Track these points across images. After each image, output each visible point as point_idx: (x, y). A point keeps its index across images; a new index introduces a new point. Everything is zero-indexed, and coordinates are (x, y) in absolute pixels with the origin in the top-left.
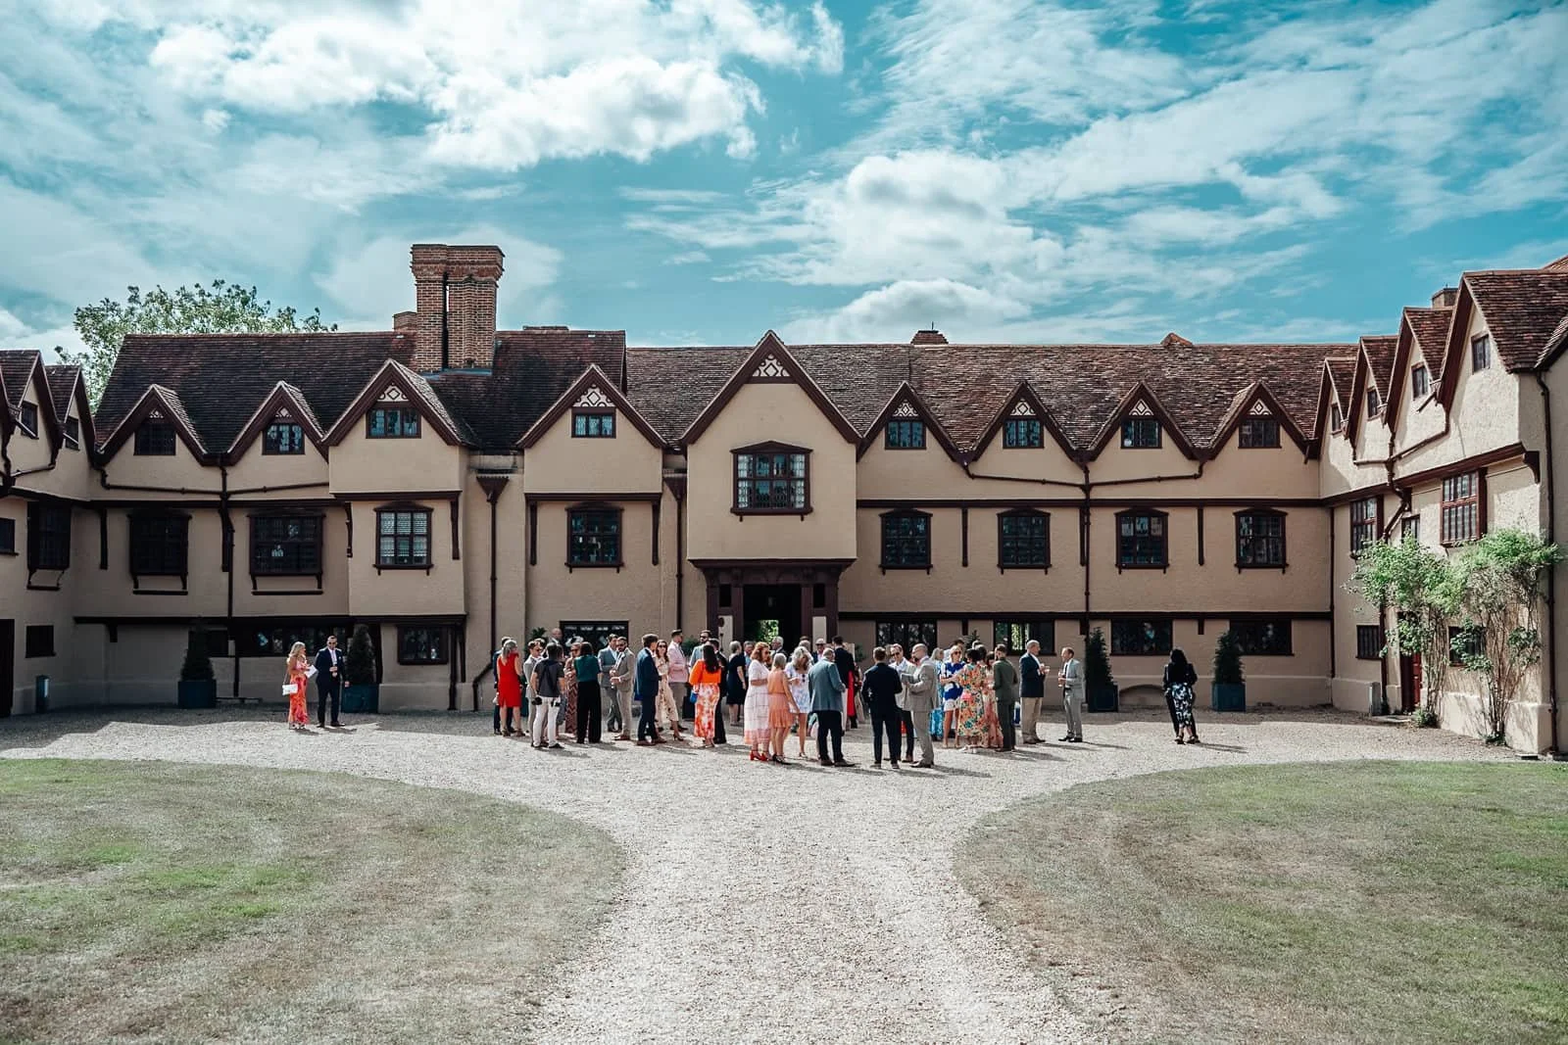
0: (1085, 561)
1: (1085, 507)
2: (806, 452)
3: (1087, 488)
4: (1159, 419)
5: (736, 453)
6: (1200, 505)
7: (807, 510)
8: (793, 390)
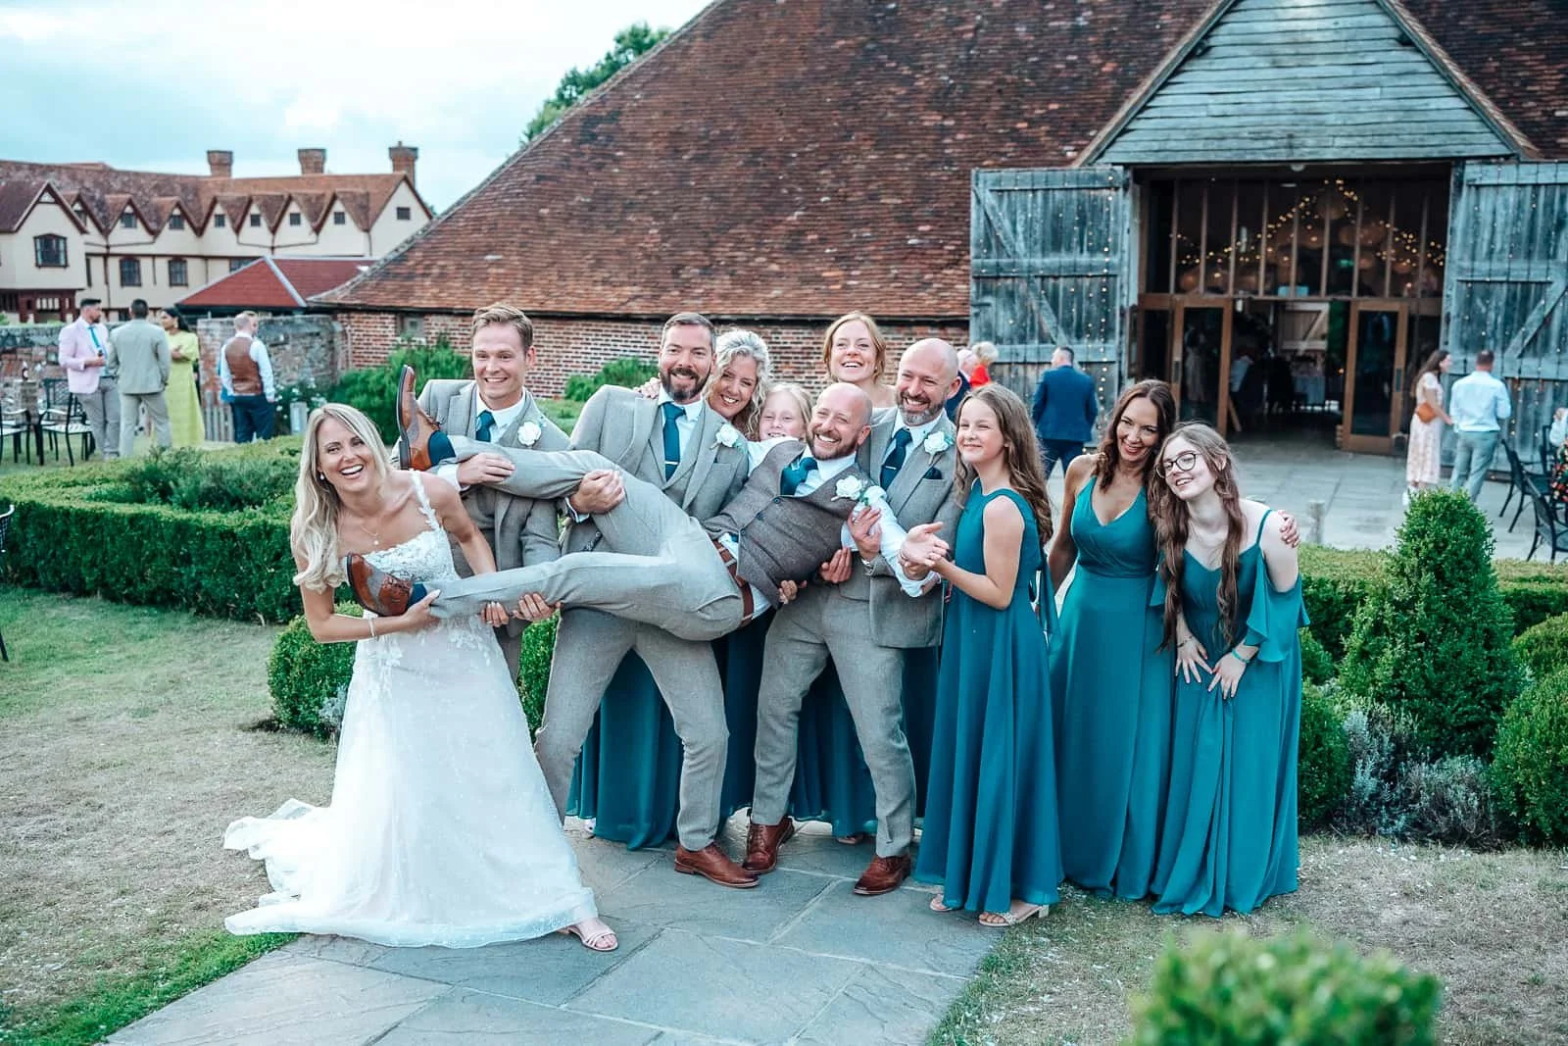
0: (107, 283)
1: (106, 256)
2: (65, 239)
3: (108, 247)
4: (137, 214)
5: (35, 238)
6: (154, 256)
7: (66, 266)
8: (56, 209)
